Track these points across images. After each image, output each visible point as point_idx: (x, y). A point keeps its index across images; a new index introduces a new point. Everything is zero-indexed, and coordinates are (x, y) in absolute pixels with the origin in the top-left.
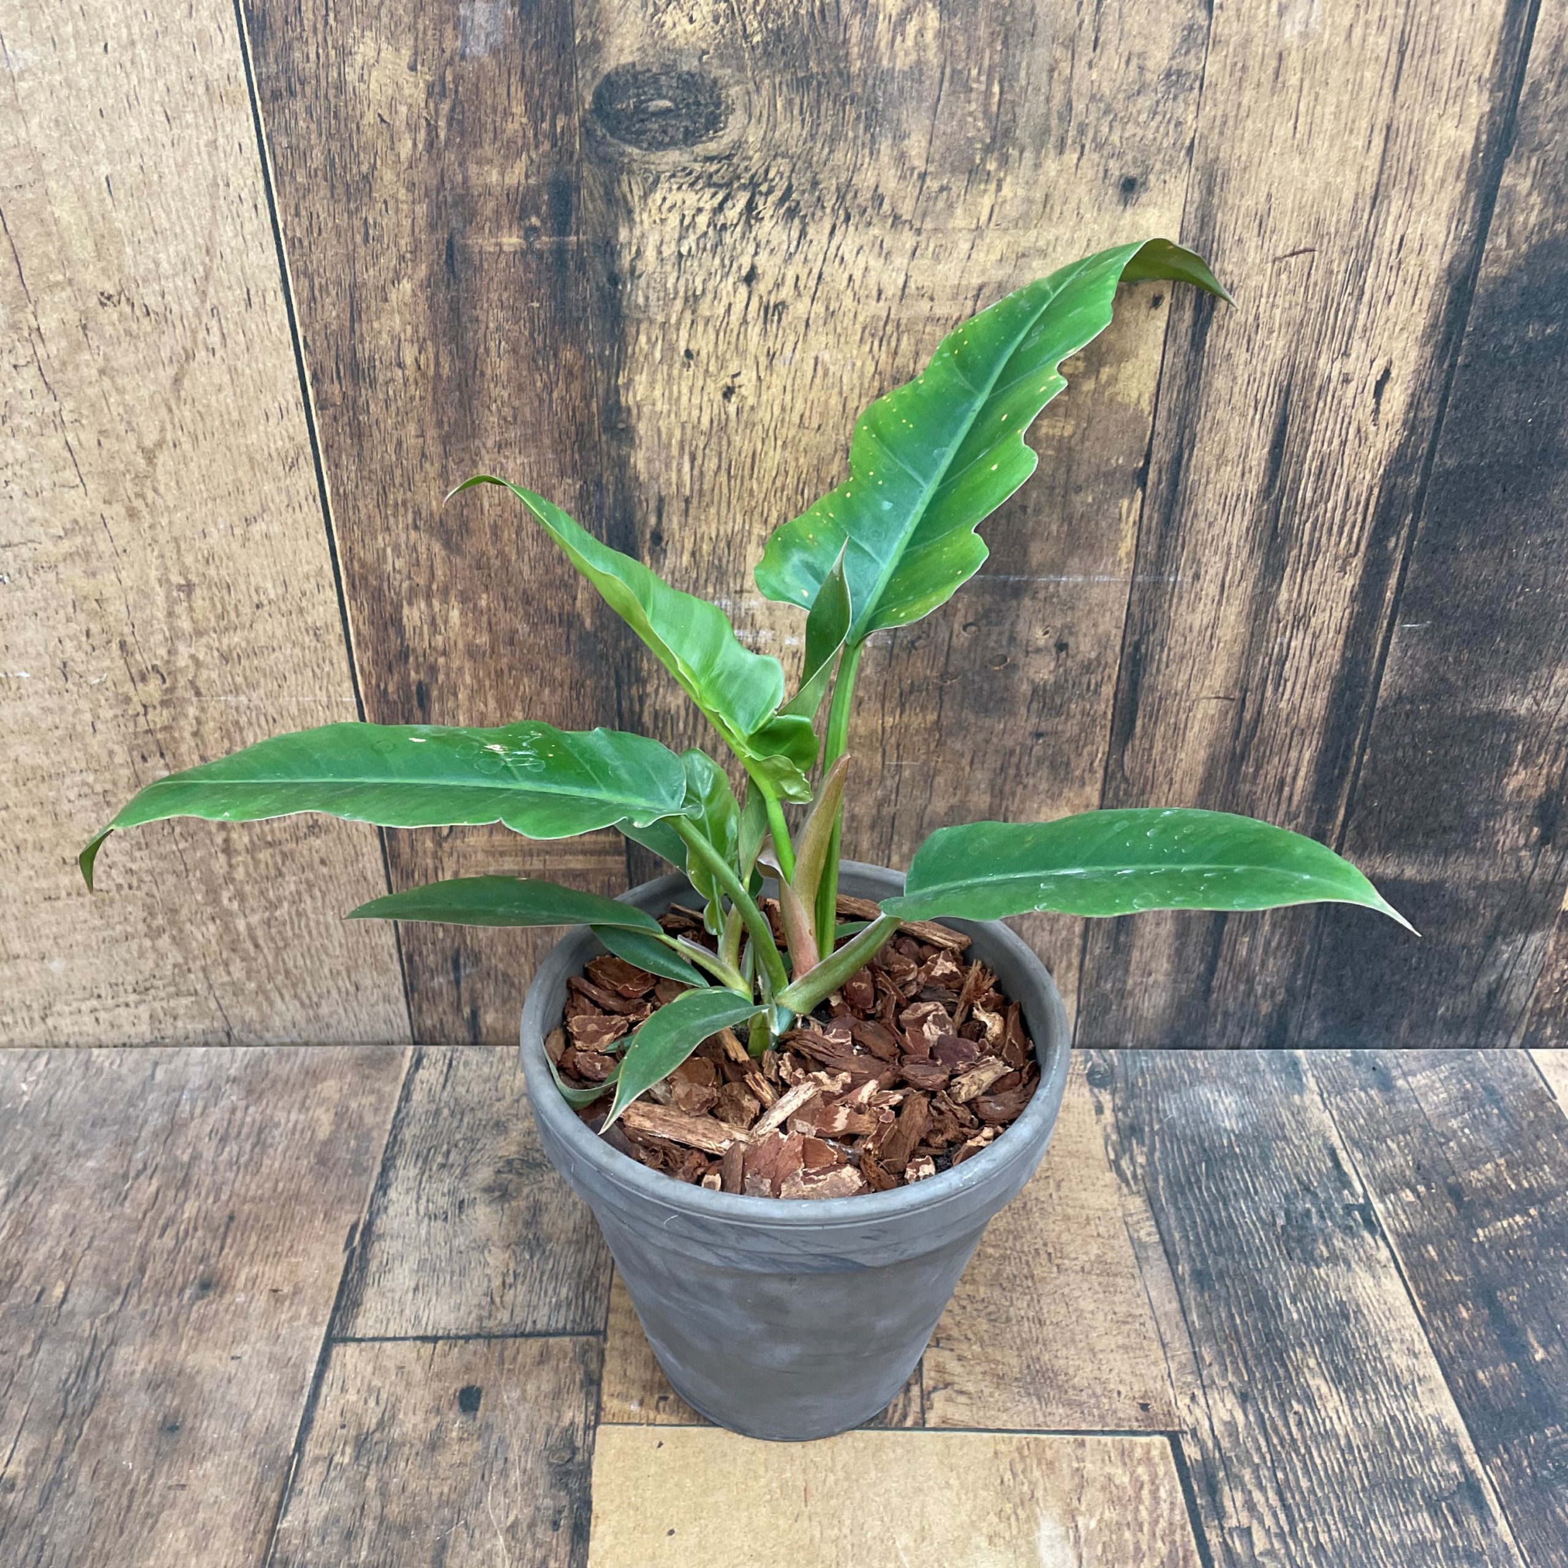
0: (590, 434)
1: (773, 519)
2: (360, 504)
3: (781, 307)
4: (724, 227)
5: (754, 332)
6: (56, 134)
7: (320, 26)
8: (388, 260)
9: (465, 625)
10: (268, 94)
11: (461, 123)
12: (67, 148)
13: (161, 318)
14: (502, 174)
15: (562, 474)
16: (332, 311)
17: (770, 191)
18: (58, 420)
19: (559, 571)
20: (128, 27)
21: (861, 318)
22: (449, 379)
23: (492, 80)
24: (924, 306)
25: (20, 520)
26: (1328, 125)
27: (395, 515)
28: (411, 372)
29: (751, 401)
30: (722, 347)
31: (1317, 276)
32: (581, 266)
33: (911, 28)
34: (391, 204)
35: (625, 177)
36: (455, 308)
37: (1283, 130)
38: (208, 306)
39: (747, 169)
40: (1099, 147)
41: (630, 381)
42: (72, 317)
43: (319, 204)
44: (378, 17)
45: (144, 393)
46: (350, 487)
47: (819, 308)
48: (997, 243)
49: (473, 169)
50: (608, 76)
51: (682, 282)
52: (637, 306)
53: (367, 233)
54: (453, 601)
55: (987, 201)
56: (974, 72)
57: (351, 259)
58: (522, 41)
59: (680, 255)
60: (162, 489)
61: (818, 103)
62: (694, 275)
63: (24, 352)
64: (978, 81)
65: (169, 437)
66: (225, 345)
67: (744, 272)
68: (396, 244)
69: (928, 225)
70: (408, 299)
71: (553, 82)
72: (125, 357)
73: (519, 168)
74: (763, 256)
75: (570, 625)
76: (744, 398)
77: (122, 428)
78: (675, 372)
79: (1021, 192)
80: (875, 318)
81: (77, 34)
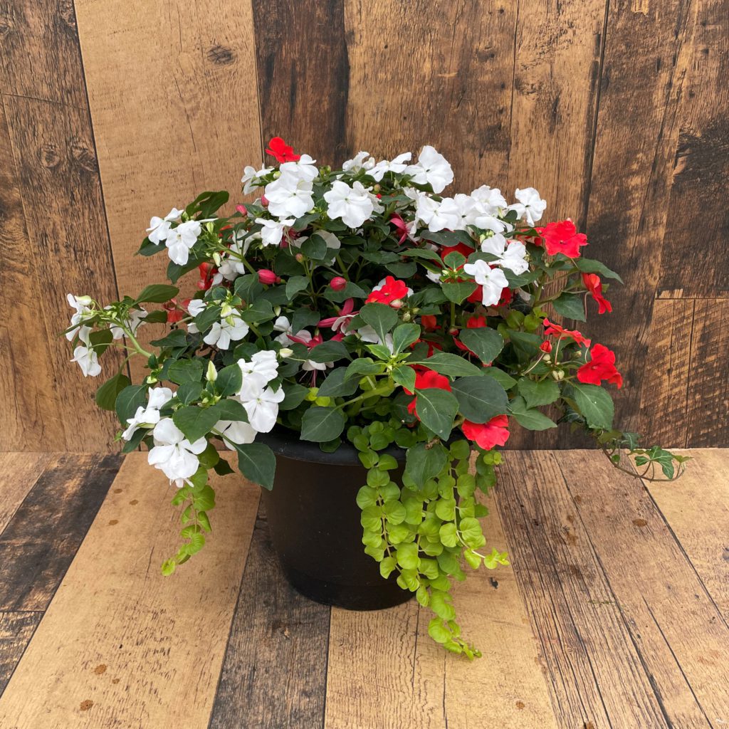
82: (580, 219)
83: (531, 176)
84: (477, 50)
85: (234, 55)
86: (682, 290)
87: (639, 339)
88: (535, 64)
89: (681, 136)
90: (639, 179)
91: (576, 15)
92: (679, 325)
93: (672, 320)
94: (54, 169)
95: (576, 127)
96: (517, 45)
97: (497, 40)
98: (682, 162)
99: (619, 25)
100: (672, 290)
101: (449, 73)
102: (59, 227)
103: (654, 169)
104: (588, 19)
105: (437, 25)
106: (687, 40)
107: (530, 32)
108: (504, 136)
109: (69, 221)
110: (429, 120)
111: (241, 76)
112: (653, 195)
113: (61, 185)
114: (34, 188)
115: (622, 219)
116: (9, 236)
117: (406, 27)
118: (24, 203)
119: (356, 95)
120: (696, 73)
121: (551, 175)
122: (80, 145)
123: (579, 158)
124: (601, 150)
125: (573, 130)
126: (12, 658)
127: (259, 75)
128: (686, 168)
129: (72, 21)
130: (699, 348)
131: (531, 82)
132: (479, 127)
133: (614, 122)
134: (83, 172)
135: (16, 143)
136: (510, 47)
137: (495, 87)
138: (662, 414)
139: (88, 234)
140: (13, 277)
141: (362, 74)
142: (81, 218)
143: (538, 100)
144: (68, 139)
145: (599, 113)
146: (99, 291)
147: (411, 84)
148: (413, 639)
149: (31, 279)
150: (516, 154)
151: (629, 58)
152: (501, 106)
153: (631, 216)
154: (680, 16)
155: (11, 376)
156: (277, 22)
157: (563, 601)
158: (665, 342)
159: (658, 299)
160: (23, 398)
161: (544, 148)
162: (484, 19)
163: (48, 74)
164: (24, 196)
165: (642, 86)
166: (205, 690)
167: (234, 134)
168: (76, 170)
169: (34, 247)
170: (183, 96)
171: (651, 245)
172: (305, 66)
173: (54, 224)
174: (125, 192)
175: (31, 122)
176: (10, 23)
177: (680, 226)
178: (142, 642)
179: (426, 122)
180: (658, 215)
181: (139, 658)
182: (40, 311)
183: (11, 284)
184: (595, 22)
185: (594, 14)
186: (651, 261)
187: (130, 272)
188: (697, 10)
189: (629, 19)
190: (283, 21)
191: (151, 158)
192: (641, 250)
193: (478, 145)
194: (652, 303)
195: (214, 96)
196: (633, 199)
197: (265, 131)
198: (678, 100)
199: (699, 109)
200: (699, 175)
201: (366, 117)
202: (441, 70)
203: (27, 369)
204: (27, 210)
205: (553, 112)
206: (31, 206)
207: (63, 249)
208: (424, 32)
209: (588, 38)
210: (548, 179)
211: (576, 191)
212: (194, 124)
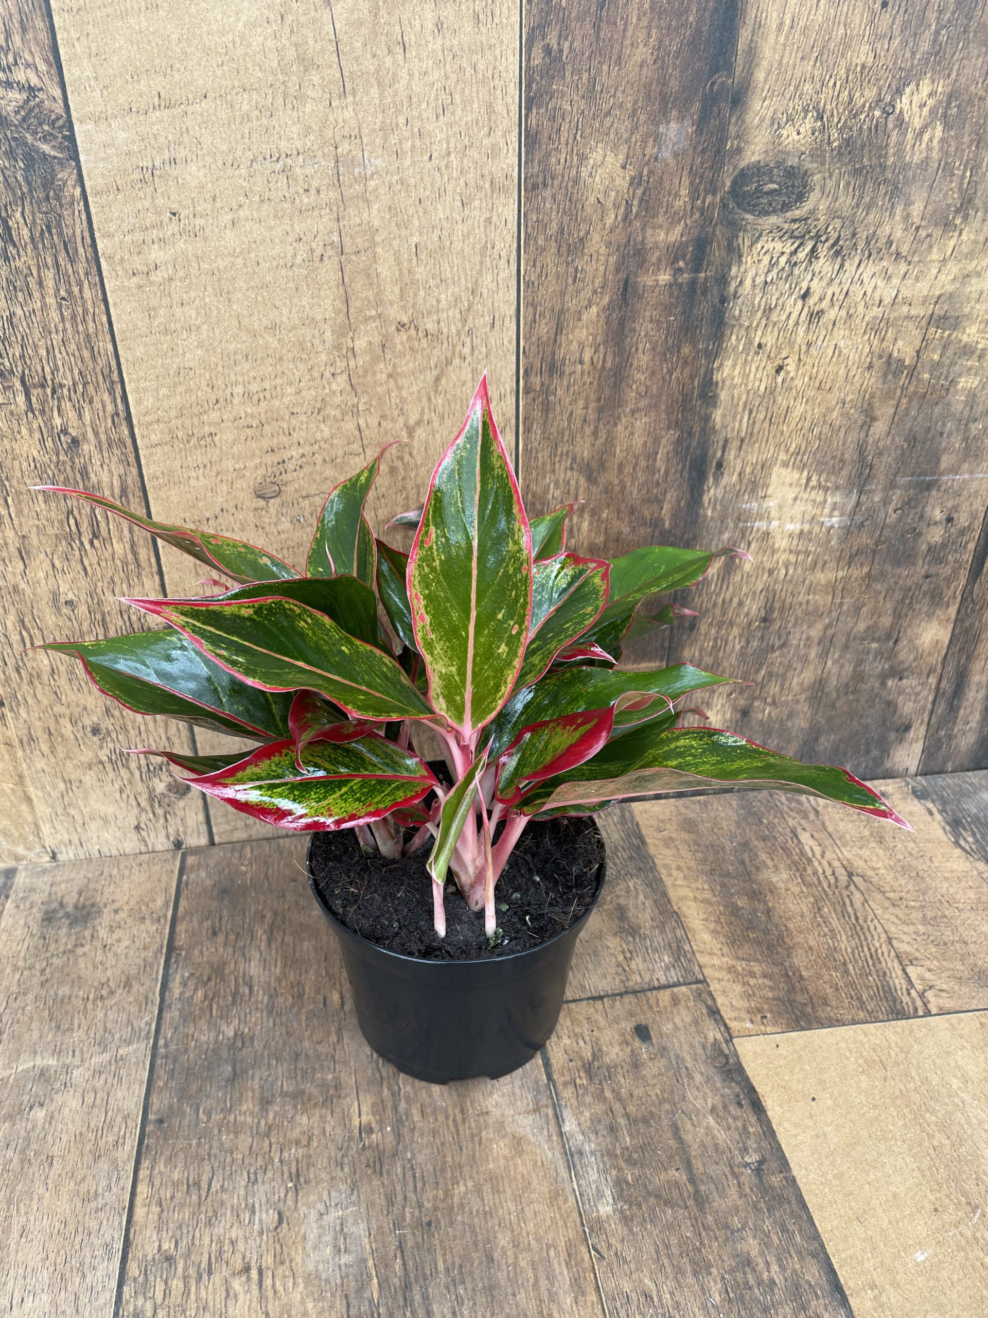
0: (690, 401)
1: (792, 450)
2: (540, 455)
3: (821, 312)
4: (795, 264)
5: (801, 330)
6: (388, 216)
7: (570, 141)
8: (586, 294)
9: (590, 531)
10: (530, 186)
11: (647, 202)
12: (393, 225)
14: (667, 234)
15: (669, 428)
16: (544, 329)
17: (826, 241)
18: (355, 410)
19: (655, 491)
20: (448, 143)
21: (866, 319)
22: (610, 370)
23: (671, 174)
24: (905, 309)
25: (318, 479)
27: (560, 462)
29: (792, 374)
30: (781, 340)
32: (704, 293)
33: (926, 137)
34: (594, 257)
35: (741, 234)
36: (622, 323)
38: (467, 329)
39: (815, 226)
41: (721, 365)
42: (377, 339)
43: (550, 259)
44: (608, 134)
45: (415, 388)
46: (535, 444)
47: (843, 313)
48: (953, 268)
49: (649, 232)
50: (743, 169)
51: (764, 300)
52: (734, 317)
53: (576, 277)
54: (586, 516)
55: (952, 243)
56: (957, 164)
57: (563, 293)
58: (694, 148)
59: (766, 282)
60: (415, 452)
61: (865, 184)
62: (772, 295)
63: (341, 364)
64: (958, 169)
65: (425, 418)
66: (472, 354)
67: (802, 292)
68: (593, 282)
69: (916, 259)
70: (594, 318)
71: (709, 174)
72: (406, 365)
73: (679, 229)
74: (816, 280)
75: (656, 526)
76: (788, 372)
77: (396, 413)
78: (750, 358)
79: (972, 237)
80: (875, 318)
81: (413, 148)
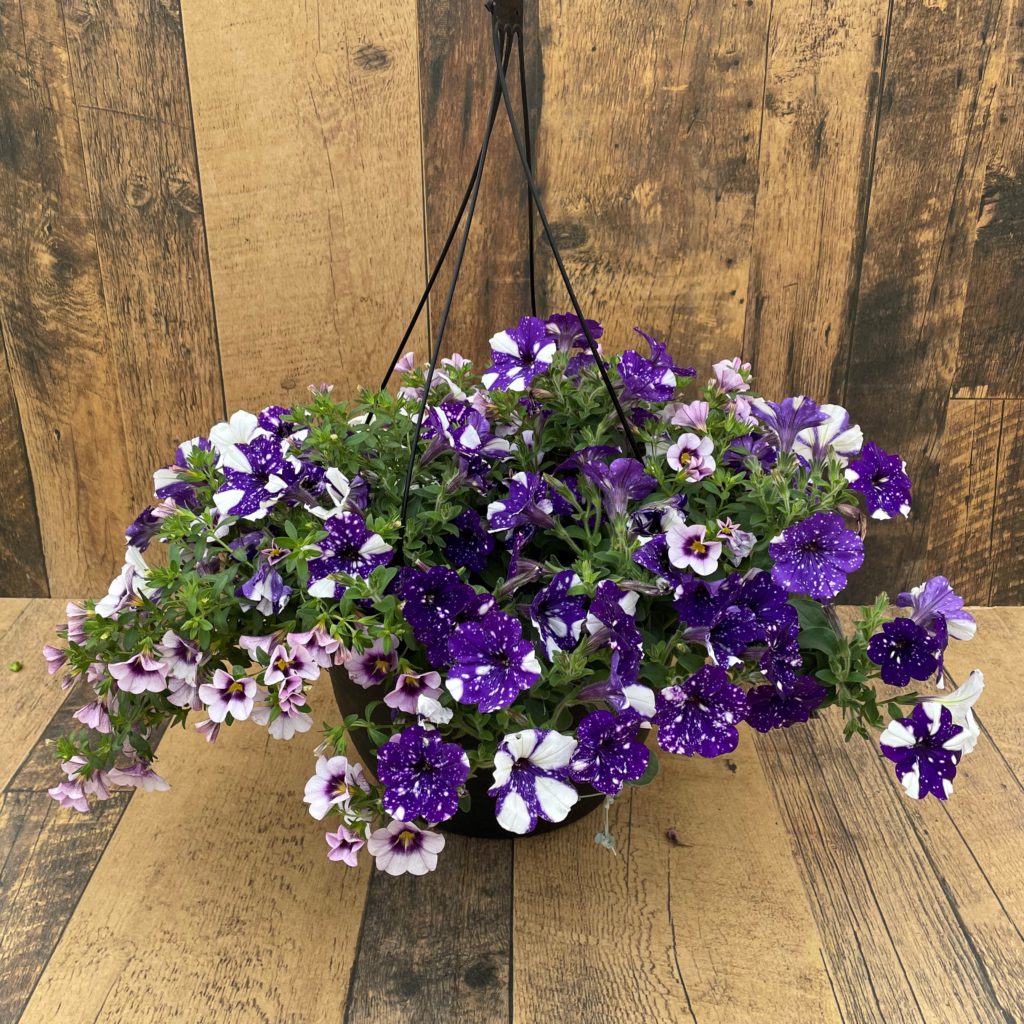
13: (381, 306)
26: (799, 241)
28: (468, 325)
31: (800, 293)
37: (783, 243)
40: (718, 249)
82: (850, 287)
83: (785, 227)
84: (716, 55)
85: (389, 57)
86: (986, 387)
87: (928, 454)
88: (793, 74)
89: (988, 176)
90: (931, 234)
91: (850, 10)
92: (982, 435)
93: (972, 428)
94: (142, 209)
95: (847, 162)
96: (770, 49)
97: (743, 41)
98: (989, 211)
99: (907, 24)
100: (973, 386)
101: (678, 85)
102: (146, 289)
103: (951, 220)
104: (865, 15)
105: (663, 21)
106: (998, 45)
107: (788, 32)
108: (749, 171)
109: (160, 279)
110: (649, 149)
111: (398, 86)
112: (950, 256)
113: (151, 231)
114: (115, 235)
115: (907, 287)
116: (79, 300)
117: (621, 23)
118: (101, 254)
119: (552, 114)
120: (1010, 90)
121: (812, 227)
122: (180, 176)
123: (851, 204)
124: (880, 193)
125: (842, 164)
126: (95, 845)
127: (423, 85)
128: (995, 220)
129: (175, 9)
130: (1008, 468)
131: (788, 100)
132: (716, 159)
133: (899, 156)
134: (182, 213)
135: (93, 173)
136: (760, 52)
137: (739, 105)
138: (957, 558)
139: (185, 298)
140: (81, 355)
141: (561, 86)
142: (177, 276)
143: (796, 123)
144: (163, 168)
145: (879, 143)
146: (198, 377)
147: (626, 100)
148: (626, 830)
149: (106, 358)
150: (765, 196)
151: (919, 69)
152: (747, 131)
153: (919, 283)
154: (989, 13)
155: (73, 492)
156: (448, 14)
157: (824, 789)
158: (963, 459)
159: (953, 398)
160: (89, 523)
161: (804, 189)
162: (726, 13)
163: (139, 80)
164: (101, 245)
165: (935, 107)
166: (353, 885)
167: (386, 164)
168: (172, 211)
169: (112, 314)
170: (319, 111)
171: (945, 325)
172: (484, 74)
173: (140, 284)
174: (237, 242)
175: (115, 143)
176: (92, 11)
177: (985, 298)
178: (266, 829)
179: (645, 151)
180: (956, 284)
181: (263, 848)
182: (117, 402)
183: (78, 365)
184: (874, 20)
185: (874, 8)
186: (946, 347)
187: (240, 352)
188: (1011, 6)
189: (920, 16)
190: (457, 11)
191: (274, 195)
192: (932, 331)
193: (714, 185)
194: (946, 404)
195: (361, 112)
196: (922, 261)
197: (428, 161)
198: (985, 126)
199: (1012, 139)
200: (1012, 229)
201: (565, 144)
202: (667, 81)
203: (96, 483)
204: (105, 264)
205: (816, 141)
206: (111, 259)
207: (150, 318)
208: (645, 30)
209: (865, 41)
210: (807, 233)
211: (845, 248)
212: (333, 150)
